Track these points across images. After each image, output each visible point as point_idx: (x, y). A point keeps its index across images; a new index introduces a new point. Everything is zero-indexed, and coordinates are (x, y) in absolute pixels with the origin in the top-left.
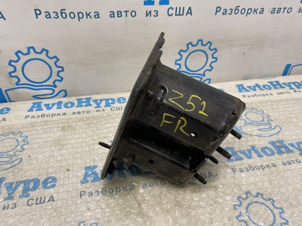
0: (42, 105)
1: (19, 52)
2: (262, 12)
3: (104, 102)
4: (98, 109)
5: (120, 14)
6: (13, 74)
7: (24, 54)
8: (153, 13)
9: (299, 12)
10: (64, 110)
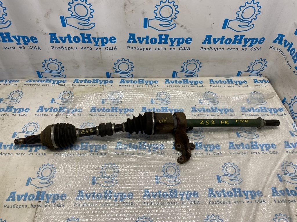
0: (125, 81)
1: (119, 60)
2: (223, 49)
3: (149, 82)
4: (146, 85)
5: (159, 49)
6: (115, 68)
7: (120, 61)
8: (173, 49)
9: (242, 50)
10: (133, 84)
